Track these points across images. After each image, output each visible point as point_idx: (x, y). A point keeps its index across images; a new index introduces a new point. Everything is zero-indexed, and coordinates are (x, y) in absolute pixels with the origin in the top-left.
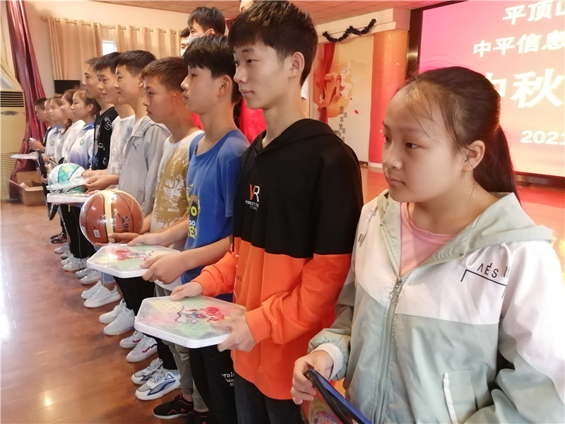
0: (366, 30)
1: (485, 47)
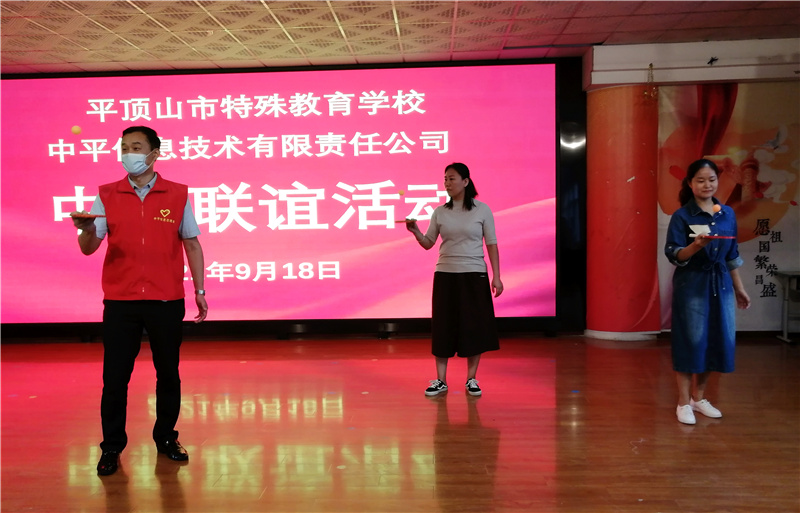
1: (67, 149)
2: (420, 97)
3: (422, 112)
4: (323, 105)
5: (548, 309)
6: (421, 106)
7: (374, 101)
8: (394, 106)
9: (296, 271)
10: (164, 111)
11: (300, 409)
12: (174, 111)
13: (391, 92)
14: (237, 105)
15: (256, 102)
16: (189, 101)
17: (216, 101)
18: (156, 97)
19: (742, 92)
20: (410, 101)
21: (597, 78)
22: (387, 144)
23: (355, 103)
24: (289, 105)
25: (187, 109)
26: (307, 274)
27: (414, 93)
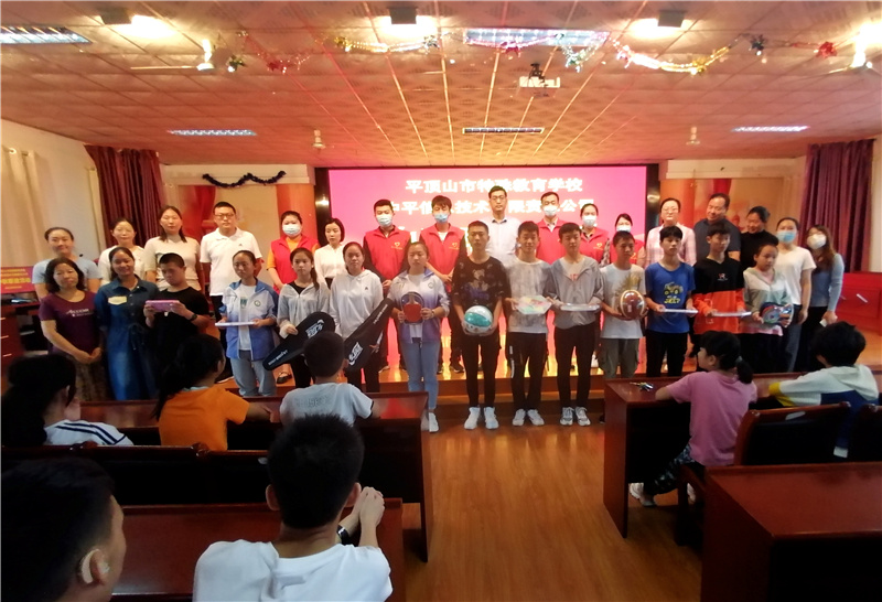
0: (273, 181)
2: (580, 182)
3: (581, 190)
4: (530, 186)
6: (581, 187)
7: (556, 183)
8: (567, 187)
10: (448, 187)
12: (453, 187)
13: (565, 179)
14: (486, 185)
16: (460, 183)
17: (475, 182)
18: (444, 179)
19: (733, 184)
20: (574, 183)
21: (669, 176)
23: (547, 183)
24: (513, 185)
25: (459, 187)
27: (576, 180)
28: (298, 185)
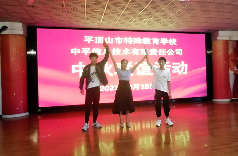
1: (77, 51)
2: (175, 40)
3: (176, 44)
4: (151, 41)
5: (205, 95)
6: (176, 43)
7: (164, 41)
8: (169, 43)
9: (144, 87)
10: (108, 41)
11: (145, 126)
12: (111, 41)
13: (168, 39)
14: (129, 40)
15: (134, 39)
16: (115, 38)
17: (123, 39)
18: (106, 36)
20: (173, 41)
21: (219, 38)
22: (167, 52)
23: (160, 41)
24: (143, 41)
25: (114, 41)
26: (147, 87)
28: (15, 35)
